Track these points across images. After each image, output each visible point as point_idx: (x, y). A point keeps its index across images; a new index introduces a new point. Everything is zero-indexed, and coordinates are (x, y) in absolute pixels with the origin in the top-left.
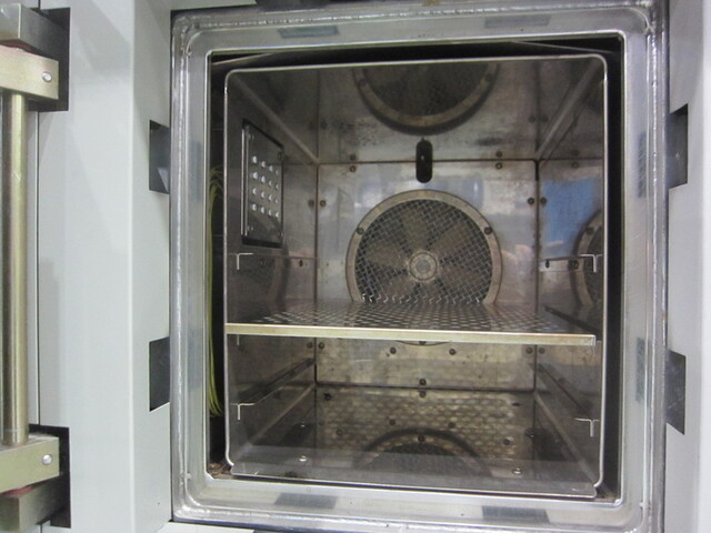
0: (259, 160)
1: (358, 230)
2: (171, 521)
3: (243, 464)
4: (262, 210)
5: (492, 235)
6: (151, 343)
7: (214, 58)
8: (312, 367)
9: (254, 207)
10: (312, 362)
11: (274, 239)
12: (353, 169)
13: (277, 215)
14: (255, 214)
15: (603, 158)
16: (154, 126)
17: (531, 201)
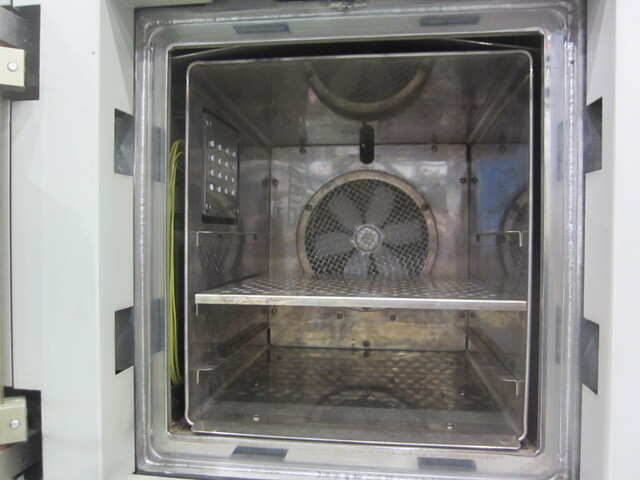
0: (216, 144)
1: (307, 207)
2: (135, 473)
3: (202, 423)
4: (219, 189)
5: (428, 212)
6: (116, 313)
7: (175, 52)
8: (265, 331)
9: (212, 187)
10: (266, 327)
11: (231, 215)
12: (302, 151)
13: (233, 193)
14: (213, 194)
15: (528, 142)
16: (119, 114)
17: (463, 181)
